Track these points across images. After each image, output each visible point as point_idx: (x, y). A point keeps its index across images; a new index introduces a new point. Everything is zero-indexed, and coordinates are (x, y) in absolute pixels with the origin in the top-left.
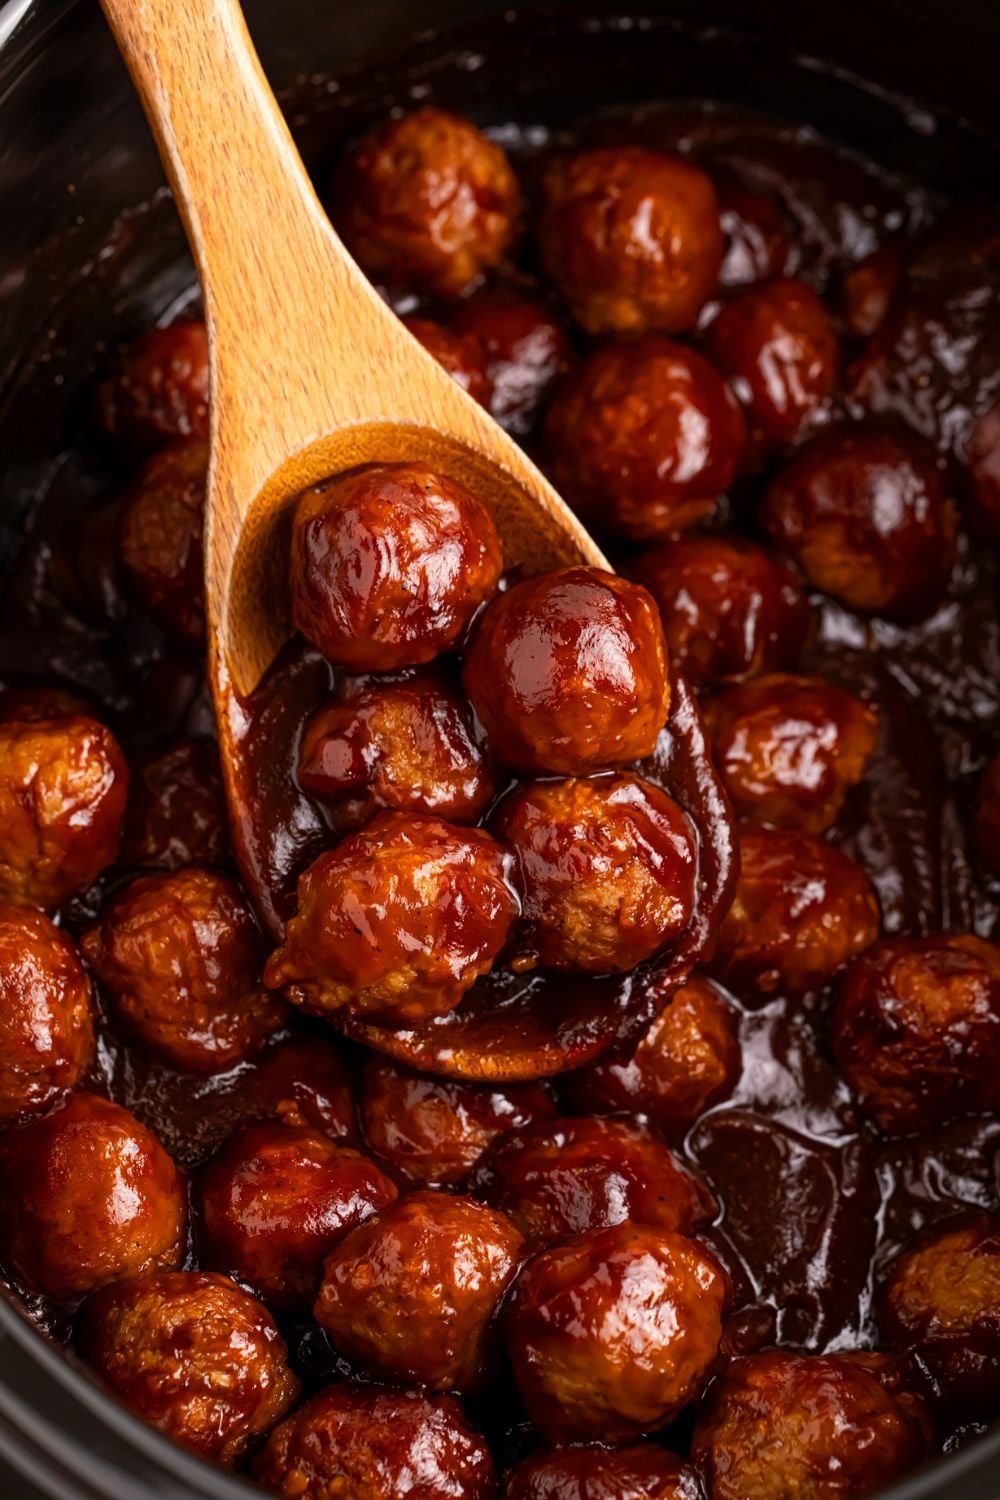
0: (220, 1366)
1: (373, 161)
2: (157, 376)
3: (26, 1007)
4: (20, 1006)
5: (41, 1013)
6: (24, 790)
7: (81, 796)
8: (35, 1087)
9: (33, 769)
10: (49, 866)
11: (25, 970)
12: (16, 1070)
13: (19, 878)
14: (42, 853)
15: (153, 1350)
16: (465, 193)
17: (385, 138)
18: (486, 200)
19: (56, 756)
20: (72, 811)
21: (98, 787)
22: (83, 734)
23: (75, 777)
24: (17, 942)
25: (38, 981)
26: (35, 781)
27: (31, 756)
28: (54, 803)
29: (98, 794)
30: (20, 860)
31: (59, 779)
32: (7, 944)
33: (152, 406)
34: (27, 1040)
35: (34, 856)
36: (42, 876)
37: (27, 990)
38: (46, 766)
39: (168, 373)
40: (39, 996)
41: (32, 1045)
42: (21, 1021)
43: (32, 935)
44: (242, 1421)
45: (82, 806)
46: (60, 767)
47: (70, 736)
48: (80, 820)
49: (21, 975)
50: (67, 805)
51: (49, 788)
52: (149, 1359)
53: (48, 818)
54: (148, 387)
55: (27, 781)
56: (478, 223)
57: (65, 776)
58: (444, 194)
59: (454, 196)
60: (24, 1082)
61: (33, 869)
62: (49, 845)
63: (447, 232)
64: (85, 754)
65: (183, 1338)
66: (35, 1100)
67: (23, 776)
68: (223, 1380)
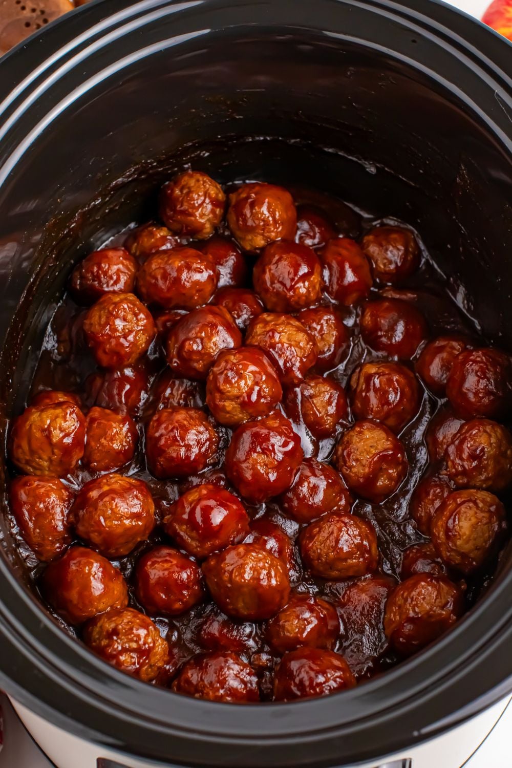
0: (131, 640)
1: (173, 191)
2: (95, 269)
3: (53, 515)
4: (50, 514)
5: (59, 516)
6: (45, 430)
7: (67, 431)
8: (58, 545)
9: (48, 422)
10: (55, 459)
11: (52, 500)
12: (50, 539)
13: (46, 464)
14: (53, 453)
15: (106, 639)
16: (207, 201)
17: (176, 183)
18: (215, 203)
19: (57, 417)
20: (64, 437)
21: (73, 428)
22: (67, 408)
23: (65, 425)
24: (49, 490)
25: (57, 504)
26: (49, 426)
27: (47, 417)
28: (57, 435)
29: (73, 430)
30: (45, 457)
31: (58, 425)
32: (45, 491)
33: (94, 280)
34: (54, 527)
35: (50, 455)
36: (54, 463)
37: (53, 508)
38: (54, 420)
39: (100, 268)
40: (58, 510)
41: (56, 529)
42: (51, 520)
43: (54, 487)
44: (146, 659)
45: (68, 435)
46: (59, 421)
47: (62, 409)
48: (68, 440)
49: (50, 502)
50: (61, 435)
51: (55, 429)
52: (104, 642)
53: (55, 440)
54: (92, 273)
55: (46, 426)
56: (213, 211)
57: (61, 424)
58: (200, 202)
59: (204, 202)
60: (53, 543)
61: (50, 461)
62: (56, 451)
63: (202, 216)
64: (68, 416)
65: (115, 632)
66: (58, 550)
67: (44, 425)
68: (134, 645)
